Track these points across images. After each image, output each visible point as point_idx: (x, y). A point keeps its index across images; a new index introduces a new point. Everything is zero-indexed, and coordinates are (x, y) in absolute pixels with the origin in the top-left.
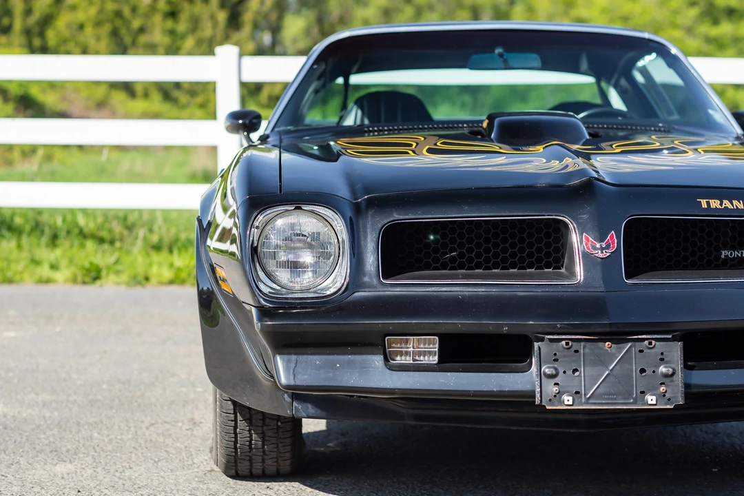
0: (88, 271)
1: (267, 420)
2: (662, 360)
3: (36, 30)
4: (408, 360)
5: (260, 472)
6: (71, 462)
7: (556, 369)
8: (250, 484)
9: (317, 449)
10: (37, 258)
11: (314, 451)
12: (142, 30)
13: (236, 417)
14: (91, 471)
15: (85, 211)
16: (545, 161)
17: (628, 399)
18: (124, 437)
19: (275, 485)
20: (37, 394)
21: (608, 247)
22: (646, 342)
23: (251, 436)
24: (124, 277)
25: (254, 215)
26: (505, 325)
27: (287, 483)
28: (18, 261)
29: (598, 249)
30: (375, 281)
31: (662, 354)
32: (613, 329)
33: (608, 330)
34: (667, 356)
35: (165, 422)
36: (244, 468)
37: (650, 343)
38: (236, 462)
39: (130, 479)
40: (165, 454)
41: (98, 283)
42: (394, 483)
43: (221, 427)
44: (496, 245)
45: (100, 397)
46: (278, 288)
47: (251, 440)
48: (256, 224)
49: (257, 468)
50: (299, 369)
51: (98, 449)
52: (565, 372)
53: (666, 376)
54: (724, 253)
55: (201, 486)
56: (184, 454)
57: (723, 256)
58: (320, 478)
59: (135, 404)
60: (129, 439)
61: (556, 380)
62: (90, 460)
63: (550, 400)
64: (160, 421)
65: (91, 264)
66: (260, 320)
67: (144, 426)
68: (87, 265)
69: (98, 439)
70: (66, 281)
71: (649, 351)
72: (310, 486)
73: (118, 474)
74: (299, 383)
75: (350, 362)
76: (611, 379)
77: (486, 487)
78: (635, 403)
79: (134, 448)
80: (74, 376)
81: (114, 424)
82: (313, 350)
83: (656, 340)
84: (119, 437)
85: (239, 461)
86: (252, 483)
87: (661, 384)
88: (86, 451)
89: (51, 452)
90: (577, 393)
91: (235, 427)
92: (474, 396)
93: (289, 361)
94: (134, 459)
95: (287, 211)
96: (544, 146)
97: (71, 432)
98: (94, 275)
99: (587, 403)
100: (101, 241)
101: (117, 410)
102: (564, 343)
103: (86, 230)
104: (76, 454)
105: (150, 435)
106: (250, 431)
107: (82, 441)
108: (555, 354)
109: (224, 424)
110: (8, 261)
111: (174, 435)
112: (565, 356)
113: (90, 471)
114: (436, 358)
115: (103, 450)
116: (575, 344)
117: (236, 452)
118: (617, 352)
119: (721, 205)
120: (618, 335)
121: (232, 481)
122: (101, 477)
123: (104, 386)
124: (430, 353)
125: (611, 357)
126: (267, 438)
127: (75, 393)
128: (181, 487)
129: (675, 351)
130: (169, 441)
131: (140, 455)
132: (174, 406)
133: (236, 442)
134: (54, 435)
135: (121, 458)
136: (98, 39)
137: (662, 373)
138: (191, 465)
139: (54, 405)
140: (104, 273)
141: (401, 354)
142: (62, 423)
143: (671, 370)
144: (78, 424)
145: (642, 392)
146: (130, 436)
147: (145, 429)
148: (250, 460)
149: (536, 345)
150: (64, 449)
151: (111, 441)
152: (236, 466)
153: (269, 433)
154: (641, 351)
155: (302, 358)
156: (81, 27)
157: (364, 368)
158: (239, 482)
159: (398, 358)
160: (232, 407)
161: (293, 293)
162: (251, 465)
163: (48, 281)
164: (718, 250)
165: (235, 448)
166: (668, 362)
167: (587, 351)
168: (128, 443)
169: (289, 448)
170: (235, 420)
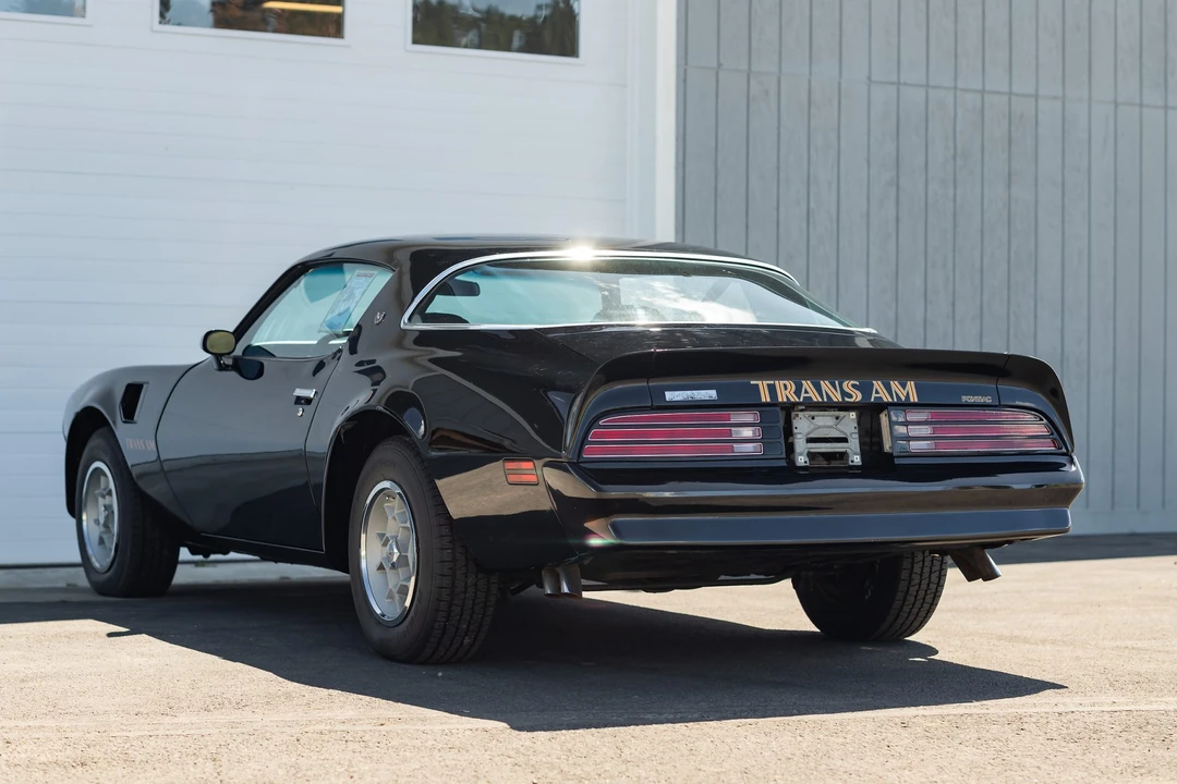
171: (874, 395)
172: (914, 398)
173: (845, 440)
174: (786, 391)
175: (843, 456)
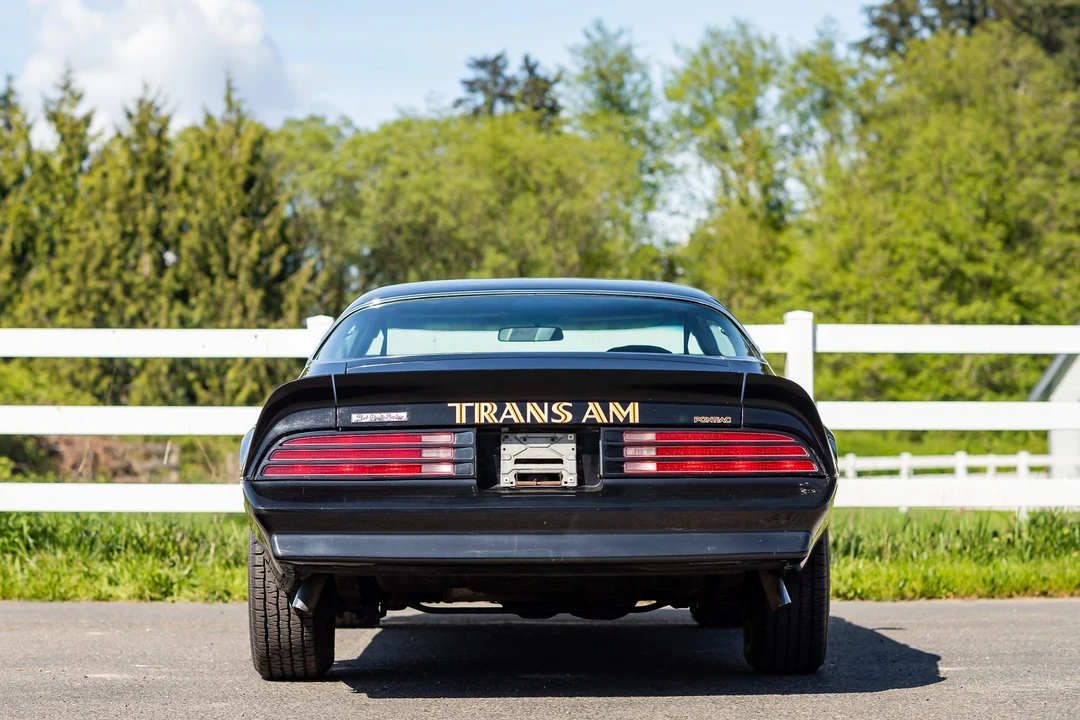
0: (157, 584)
10: (92, 573)
24: (201, 592)
28: (70, 575)
41: (169, 599)
65: (160, 577)
68: (156, 578)
70: (129, 598)
98: (164, 590)
103: (146, 542)
110: (59, 575)
140: (175, 587)
163: (108, 598)
171: (587, 416)
172: (635, 418)
173: (560, 461)
174: (485, 412)
175: (556, 477)
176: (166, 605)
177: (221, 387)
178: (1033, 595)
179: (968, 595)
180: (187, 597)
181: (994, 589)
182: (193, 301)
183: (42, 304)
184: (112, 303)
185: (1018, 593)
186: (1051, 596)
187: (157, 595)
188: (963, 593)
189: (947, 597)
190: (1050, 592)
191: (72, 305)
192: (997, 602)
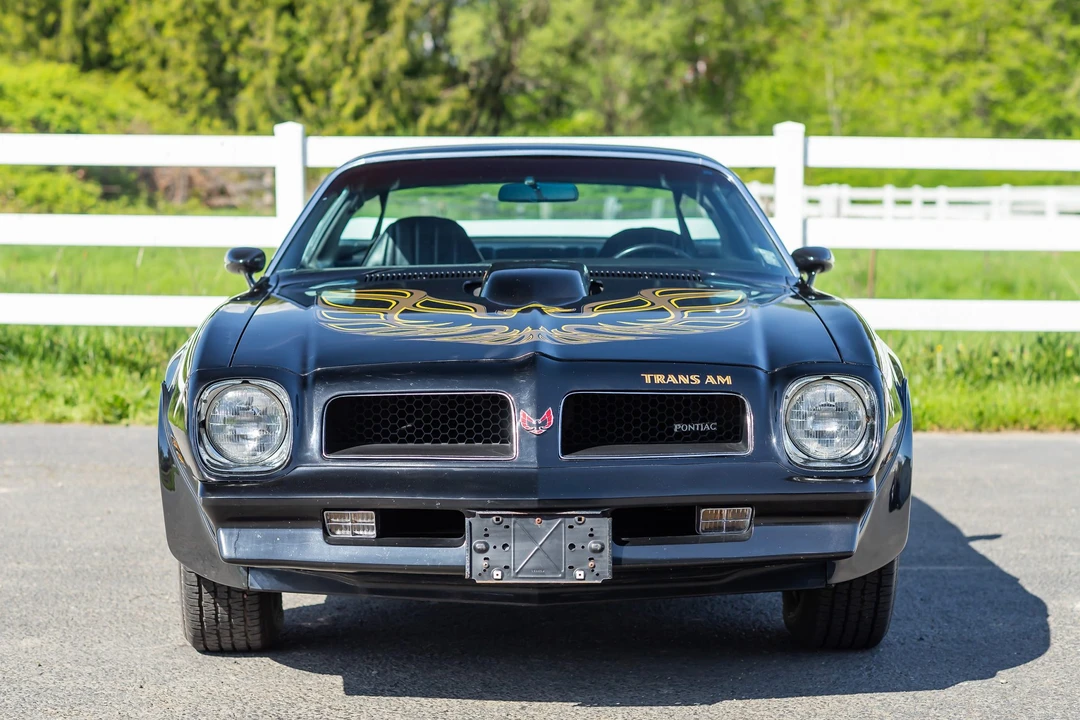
0: (112, 406)
1: (233, 593)
2: (591, 535)
3: (93, 31)
4: (348, 534)
5: (229, 646)
6: (38, 636)
7: (486, 544)
8: (218, 659)
9: (304, 624)
10: (48, 390)
11: (300, 626)
12: (246, 31)
13: (200, 590)
14: (58, 645)
15: (114, 329)
16: (507, 329)
17: (557, 574)
18: (103, 610)
19: (243, 661)
20: (19, 563)
21: (544, 423)
22: (576, 518)
23: (216, 610)
25: (201, 389)
26: (438, 501)
27: (257, 659)
28: (26, 394)
29: (533, 425)
30: (317, 456)
31: (592, 530)
32: (542, 506)
33: (536, 506)
34: (596, 532)
35: (152, 595)
36: (212, 642)
37: (580, 519)
38: (203, 636)
39: (96, 653)
40: (140, 628)
41: (124, 421)
42: (368, 658)
43: (186, 600)
44: (444, 419)
45: (88, 567)
46: (227, 461)
47: (217, 613)
48: (204, 397)
49: (227, 645)
50: (240, 543)
51: (70, 623)
52: (495, 547)
53: (595, 551)
54: (677, 427)
55: (168, 660)
56: (160, 629)
57: (676, 430)
58: (294, 653)
59: (125, 575)
60: (107, 613)
61: (486, 555)
62: (59, 634)
63: (480, 574)
64: (146, 593)
65: (116, 398)
66: (203, 494)
67: (127, 598)
68: (110, 400)
69: (74, 612)
70: (83, 420)
71: (578, 526)
72: (279, 662)
73: (84, 649)
74: (239, 555)
75: (289, 536)
76: (540, 553)
77: (461, 663)
78: (563, 577)
79: (110, 622)
80: (66, 542)
81: (96, 596)
82: (255, 524)
83: (586, 516)
84: (97, 611)
85: (206, 635)
86: (221, 658)
87: (590, 559)
88: (57, 625)
89: (21, 626)
90: (506, 567)
91: (200, 600)
92: (408, 570)
93: (231, 535)
94: (105, 634)
95: (234, 384)
96: (520, 309)
97: (47, 605)
98: (119, 412)
99: (516, 578)
100: (133, 366)
101: (102, 582)
102: (494, 518)
103: (114, 352)
104: (46, 628)
105: (131, 608)
106: (215, 604)
107: (56, 616)
108: (486, 530)
109: (188, 597)
110: (14, 394)
111: (157, 608)
112: (495, 532)
113: (56, 645)
114: (375, 532)
115: (76, 624)
116: (505, 519)
117: (202, 625)
118: (546, 527)
119: (666, 380)
120: (547, 511)
121: (200, 656)
122: (67, 652)
123: (96, 554)
124: (369, 528)
125: (541, 532)
126: (233, 611)
127: (62, 562)
128: (145, 662)
129: (604, 527)
130: (149, 615)
131: (114, 629)
132: (166, 577)
133: (201, 615)
134: (27, 608)
135: (93, 633)
136: (183, 44)
137: (590, 548)
138: (164, 640)
139: (35, 576)
140: (131, 409)
141: (341, 528)
142: (39, 595)
143: (599, 546)
144: (57, 596)
145: (571, 567)
146: (109, 610)
147: (127, 602)
148: (218, 634)
149: (467, 520)
150: (35, 623)
151: (87, 615)
152: (204, 640)
153: (235, 606)
154: (571, 527)
155: (244, 532)
156: (159, 26)
157: (303, 543)
158: (208, 657)
159: (338, 532)
160: (196, 579)
161: (240, 466)
162: (219, 639)
163: (62, 419)
164: (671, 423)
165: (201, 621)
166: (597, 538)
167: (517, 526)
168: (105, 618)
169: (257, 622)
170: (200, 593)
176: (117, 430)
177: (328, 99)
178: (1022, 429)
179: (954, 428)
180: (142, 420)
181: (981, 422)
182: (301, 13)
183: (150, 16)
184: (219, 15)
185: (1006, 426)
186: (1042, 431)
187: (110, 418)
188: (949, 425)
189: (932, 430)
190: (1040, 427)
191: (179, 17)
192: (984, 437)
